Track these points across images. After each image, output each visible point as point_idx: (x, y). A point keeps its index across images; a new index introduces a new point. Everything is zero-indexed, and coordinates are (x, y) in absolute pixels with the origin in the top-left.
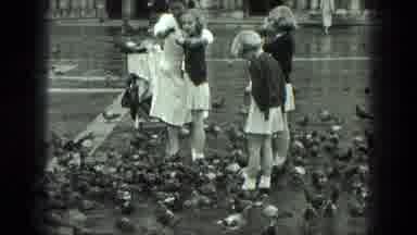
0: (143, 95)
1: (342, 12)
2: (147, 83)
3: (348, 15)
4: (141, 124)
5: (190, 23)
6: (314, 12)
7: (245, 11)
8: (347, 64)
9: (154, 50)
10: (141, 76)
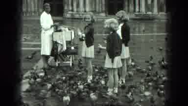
0: (60, 51)
1: (150, 13)
2: (62, 45)
3: (152, 15)
4: (59, 64)
5: (89, 19)
6: (137, 14)
7: (106, 13)
8: (152, 37)
9: (65, 30)
10: (59, 42)
